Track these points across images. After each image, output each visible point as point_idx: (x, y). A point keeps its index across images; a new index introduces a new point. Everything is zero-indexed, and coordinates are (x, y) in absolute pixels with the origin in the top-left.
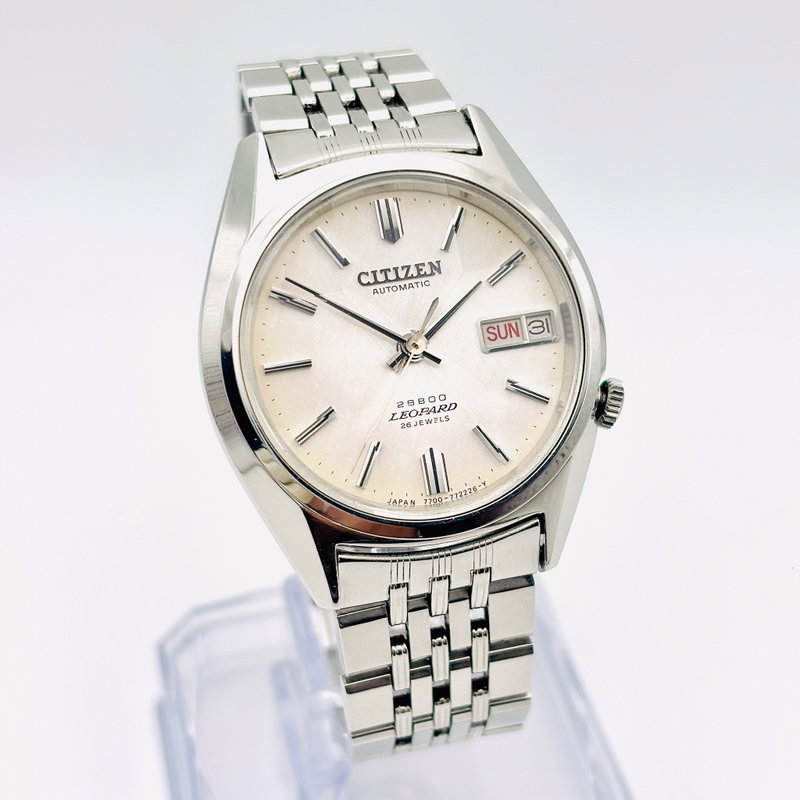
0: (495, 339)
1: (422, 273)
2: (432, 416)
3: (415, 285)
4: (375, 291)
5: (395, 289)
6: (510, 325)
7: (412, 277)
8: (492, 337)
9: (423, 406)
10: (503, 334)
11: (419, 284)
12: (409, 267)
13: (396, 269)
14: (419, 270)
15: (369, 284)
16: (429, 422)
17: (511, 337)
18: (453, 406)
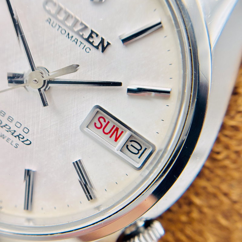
0: (98, 128)
1: (91, 40)
2: (8, 134)
3: (79, 43)
4: (49, 21)
6: (117, 129)
7: (82, 36)
8: (98, 125)
9: (8, 123)
10: (107, 130)
11: (82, 46)
12: (86, 27)
13: (77, 21)
14: (90, 36)
15: (49, 12)
16: (2, 136)
17: (111, 137)
18: (28, 142)
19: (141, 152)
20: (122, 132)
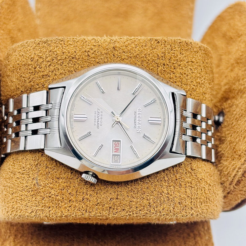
0: (115, 144)
5: (135, 118)
6: (118, 150)
8: (116, 144)
10: (116, 147)
11: (135, 125)
16: (95, 119)
17: (115, 150)
18: (98, 127)
19: (116, 161)
20: (118, 152)
